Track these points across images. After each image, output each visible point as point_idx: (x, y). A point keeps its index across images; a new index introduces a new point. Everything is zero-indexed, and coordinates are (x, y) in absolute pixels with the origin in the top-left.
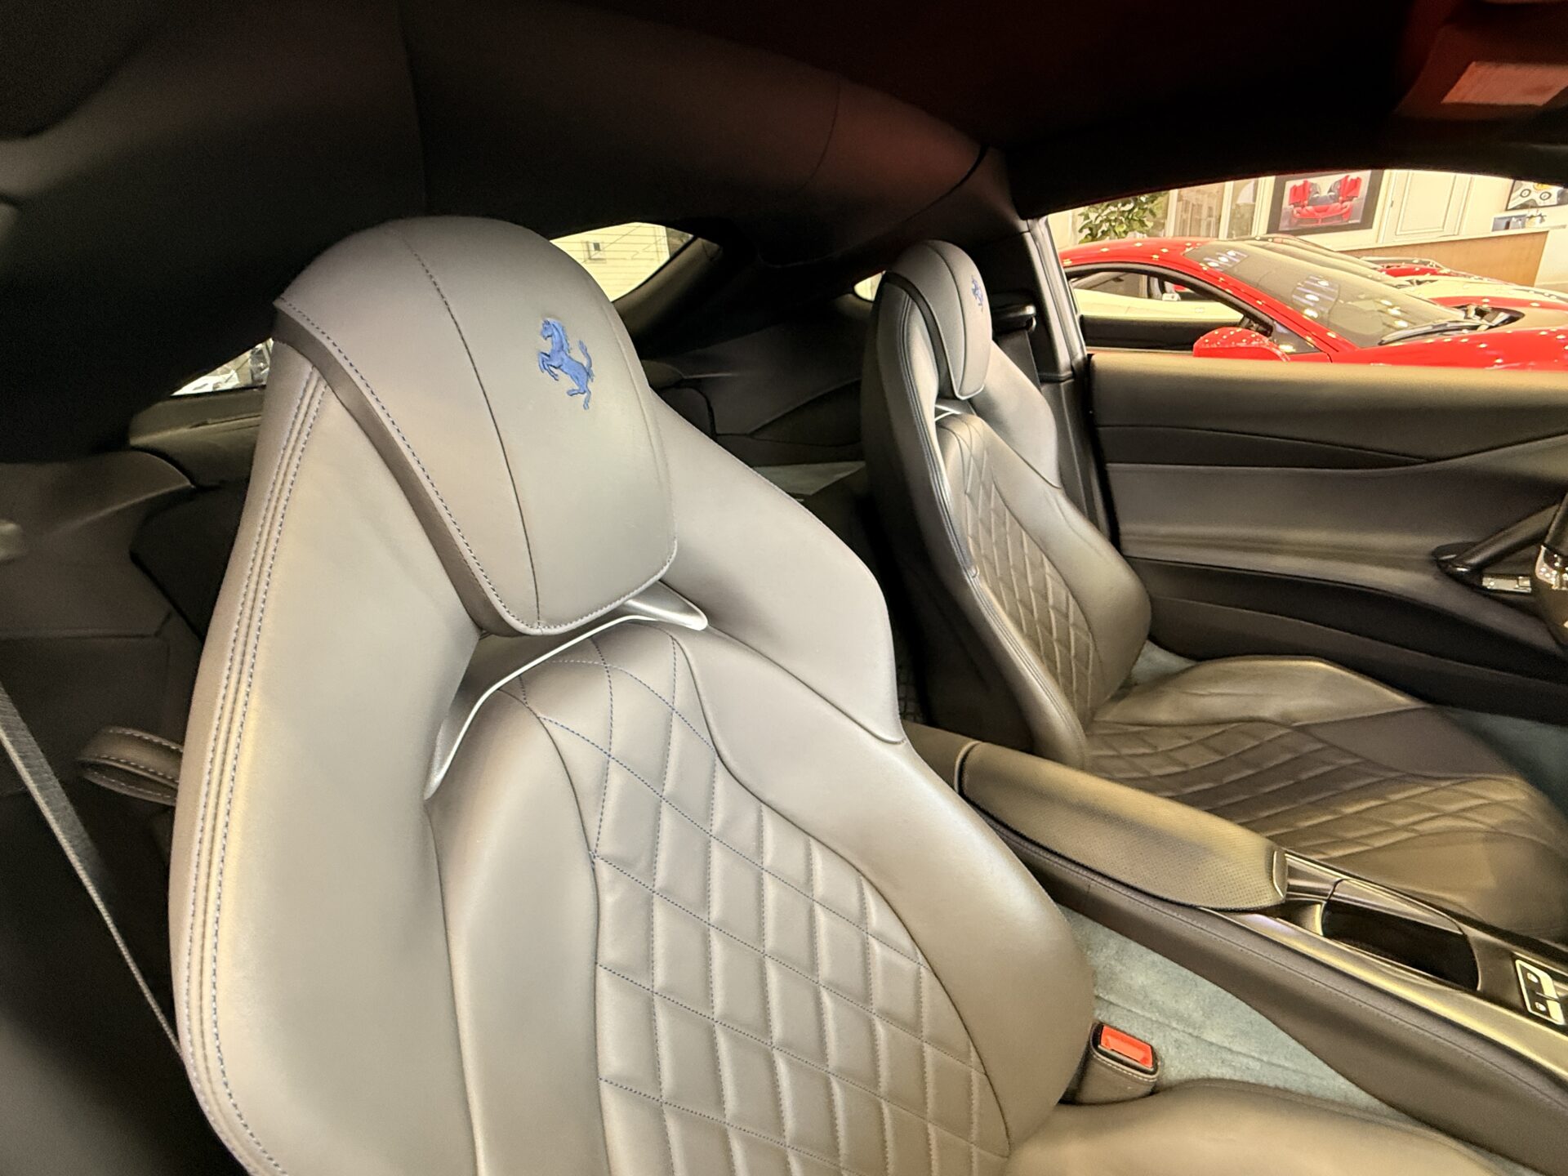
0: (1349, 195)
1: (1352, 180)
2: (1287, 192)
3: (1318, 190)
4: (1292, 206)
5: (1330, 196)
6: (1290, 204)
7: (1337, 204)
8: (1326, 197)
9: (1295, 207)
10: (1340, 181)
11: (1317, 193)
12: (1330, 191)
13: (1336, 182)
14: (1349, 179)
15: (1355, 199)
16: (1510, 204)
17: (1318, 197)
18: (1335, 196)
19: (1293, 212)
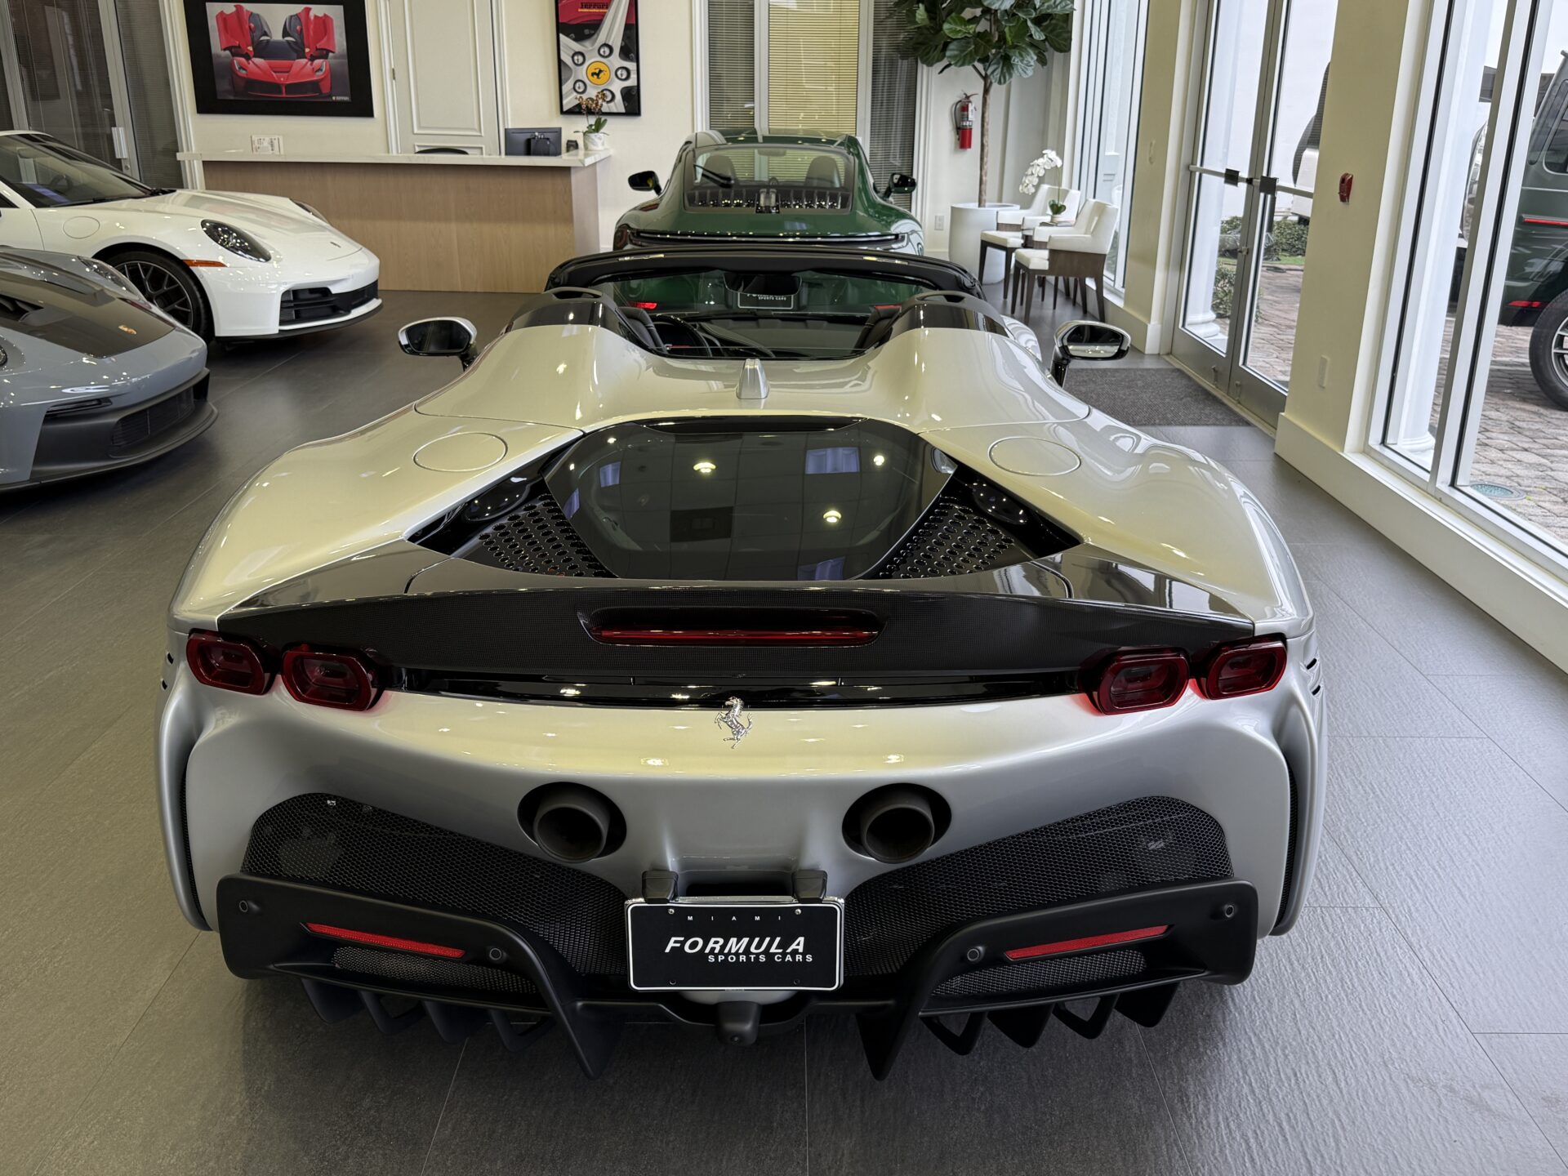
0: (318, 46)
1: (316, 17)
2: (212, 24)
3: (266, 29)
4: (228, 52)
5: (288, 41)
6: (225, 49)
7: (304, 61)
8: (277, 43)
9: (234, 55)
10: (297, 16)
11: (265, 34)
12: (285, 33)
13: (291, 17)
14: (312, 15)
15: (331, 54)
16: (564, 102)
17: (268, 41)
18: (296, 43)
19: (232, 64)
